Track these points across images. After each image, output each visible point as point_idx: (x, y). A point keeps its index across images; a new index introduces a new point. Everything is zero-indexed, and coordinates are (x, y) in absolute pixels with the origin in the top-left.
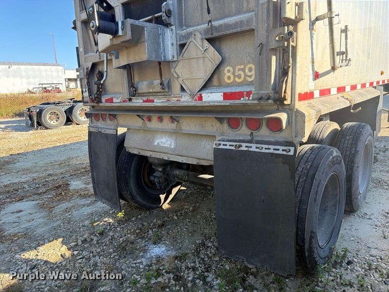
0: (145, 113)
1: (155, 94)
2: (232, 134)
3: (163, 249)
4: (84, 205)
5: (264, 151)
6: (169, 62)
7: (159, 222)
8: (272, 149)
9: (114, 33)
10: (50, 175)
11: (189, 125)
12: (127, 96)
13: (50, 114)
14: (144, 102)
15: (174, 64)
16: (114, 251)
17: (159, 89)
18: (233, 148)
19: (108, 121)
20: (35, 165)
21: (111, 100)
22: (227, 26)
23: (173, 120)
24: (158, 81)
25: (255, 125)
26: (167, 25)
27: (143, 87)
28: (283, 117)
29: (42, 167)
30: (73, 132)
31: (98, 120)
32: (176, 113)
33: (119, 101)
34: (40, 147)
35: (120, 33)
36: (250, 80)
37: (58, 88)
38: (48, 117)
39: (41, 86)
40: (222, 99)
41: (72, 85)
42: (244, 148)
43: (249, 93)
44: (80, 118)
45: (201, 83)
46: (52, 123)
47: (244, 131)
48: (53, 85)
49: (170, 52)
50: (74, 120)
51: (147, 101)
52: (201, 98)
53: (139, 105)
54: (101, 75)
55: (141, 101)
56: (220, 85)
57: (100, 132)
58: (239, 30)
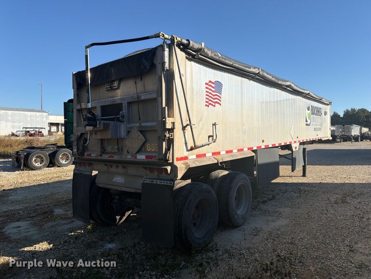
0: (109, 163)
1: (115, 153)
2: (151, 175)
3: (114, 245)
4: (64, 224)
5: (162, 183)
6: (122, 138)
7: (114, 232)
9: (95, 126)
10: (38, 205)
11: (132, 170)
12: (99, 153)
13: (36, 157)
14: (109, 157)
15: (125, 140)
16: (84, 247)
17: (116, 151)
18: (150, 182)
19: (87, 167)
20: (25, 198)
21: (90, 155)
22: (147, 127)
23: (124, 167)
24: (116, 147)
26: (122, 122)
27: (109, 149)
28: (169, 168)
29: (31, 200)
30: (55, 173)
31: (81, 166)
32: (125, 164)
33: (94, 155)
34: (27, 185)
35: (98, 126)
37: (41, 132)
38: (33, 160)
39: (24, 129)
40: (145, 159)
41: (54, 129)
42: (154, 182)
43: (155, 157)
44: (61, 161)
45: (137, 150)
46: (36, 165)
47: (155, 174)
48: (36, 129)
49: (123, 133)
50: (56, 163)
51: (111, 157)
52: (136, 157)
53: (105, 158)
54: (86, 140)
55: (107, 156)
56: (146, 151)
57: (81, 174)
58: (151, 129)
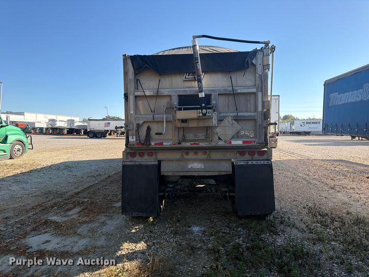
1: (200, 141)
2: (242, 158)
5: (259, 163)
6: (212, 127)
8: (262, 162)
14: (191, 144)
15: (215, 128)
18: (245, 164)
19: (147, 156)
21: (161, 144)
22: (244, 116)
25: (252, 154)
27: (190, 137)
31: (135, 156)
33: (168, 144)
36: (251, 136)
40: (242, 143)
42: (250, 163)
43: (254, 142)
45: (230, 136)
47: (247, 156)
49: (214, 122)
52: (230, 143)
53: (187, 146)
55: (189, 144)
58: (250, 118)
